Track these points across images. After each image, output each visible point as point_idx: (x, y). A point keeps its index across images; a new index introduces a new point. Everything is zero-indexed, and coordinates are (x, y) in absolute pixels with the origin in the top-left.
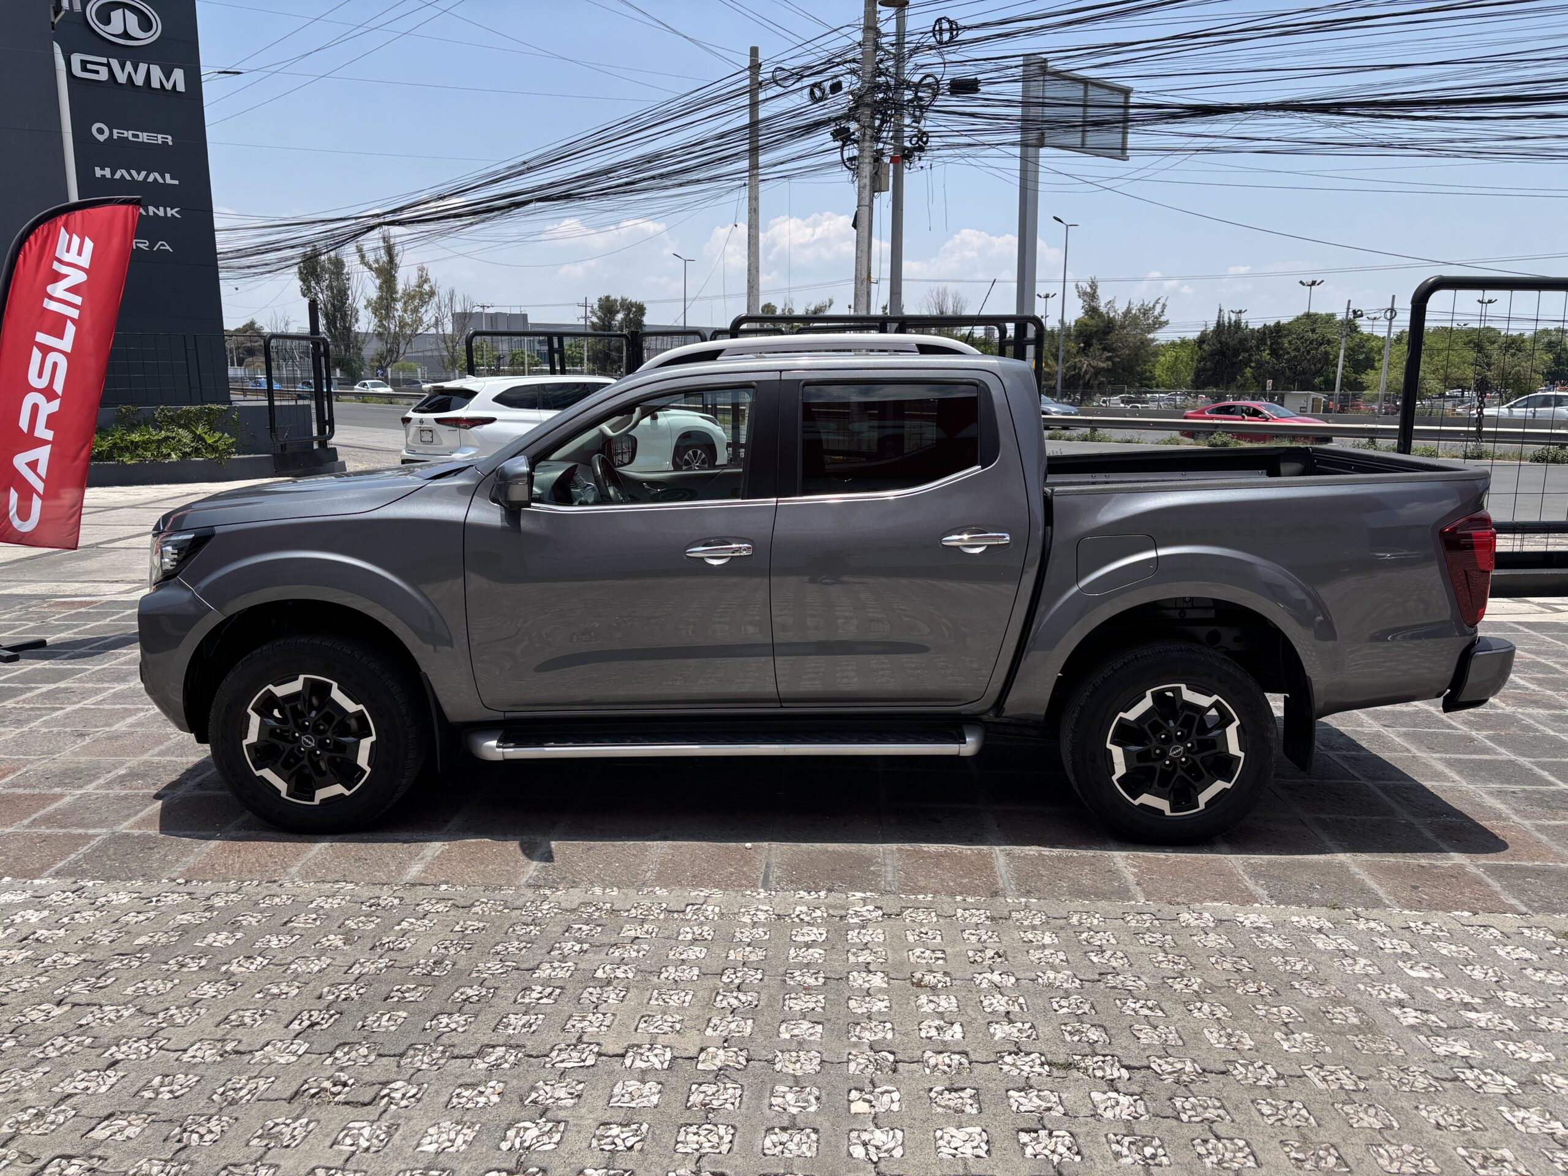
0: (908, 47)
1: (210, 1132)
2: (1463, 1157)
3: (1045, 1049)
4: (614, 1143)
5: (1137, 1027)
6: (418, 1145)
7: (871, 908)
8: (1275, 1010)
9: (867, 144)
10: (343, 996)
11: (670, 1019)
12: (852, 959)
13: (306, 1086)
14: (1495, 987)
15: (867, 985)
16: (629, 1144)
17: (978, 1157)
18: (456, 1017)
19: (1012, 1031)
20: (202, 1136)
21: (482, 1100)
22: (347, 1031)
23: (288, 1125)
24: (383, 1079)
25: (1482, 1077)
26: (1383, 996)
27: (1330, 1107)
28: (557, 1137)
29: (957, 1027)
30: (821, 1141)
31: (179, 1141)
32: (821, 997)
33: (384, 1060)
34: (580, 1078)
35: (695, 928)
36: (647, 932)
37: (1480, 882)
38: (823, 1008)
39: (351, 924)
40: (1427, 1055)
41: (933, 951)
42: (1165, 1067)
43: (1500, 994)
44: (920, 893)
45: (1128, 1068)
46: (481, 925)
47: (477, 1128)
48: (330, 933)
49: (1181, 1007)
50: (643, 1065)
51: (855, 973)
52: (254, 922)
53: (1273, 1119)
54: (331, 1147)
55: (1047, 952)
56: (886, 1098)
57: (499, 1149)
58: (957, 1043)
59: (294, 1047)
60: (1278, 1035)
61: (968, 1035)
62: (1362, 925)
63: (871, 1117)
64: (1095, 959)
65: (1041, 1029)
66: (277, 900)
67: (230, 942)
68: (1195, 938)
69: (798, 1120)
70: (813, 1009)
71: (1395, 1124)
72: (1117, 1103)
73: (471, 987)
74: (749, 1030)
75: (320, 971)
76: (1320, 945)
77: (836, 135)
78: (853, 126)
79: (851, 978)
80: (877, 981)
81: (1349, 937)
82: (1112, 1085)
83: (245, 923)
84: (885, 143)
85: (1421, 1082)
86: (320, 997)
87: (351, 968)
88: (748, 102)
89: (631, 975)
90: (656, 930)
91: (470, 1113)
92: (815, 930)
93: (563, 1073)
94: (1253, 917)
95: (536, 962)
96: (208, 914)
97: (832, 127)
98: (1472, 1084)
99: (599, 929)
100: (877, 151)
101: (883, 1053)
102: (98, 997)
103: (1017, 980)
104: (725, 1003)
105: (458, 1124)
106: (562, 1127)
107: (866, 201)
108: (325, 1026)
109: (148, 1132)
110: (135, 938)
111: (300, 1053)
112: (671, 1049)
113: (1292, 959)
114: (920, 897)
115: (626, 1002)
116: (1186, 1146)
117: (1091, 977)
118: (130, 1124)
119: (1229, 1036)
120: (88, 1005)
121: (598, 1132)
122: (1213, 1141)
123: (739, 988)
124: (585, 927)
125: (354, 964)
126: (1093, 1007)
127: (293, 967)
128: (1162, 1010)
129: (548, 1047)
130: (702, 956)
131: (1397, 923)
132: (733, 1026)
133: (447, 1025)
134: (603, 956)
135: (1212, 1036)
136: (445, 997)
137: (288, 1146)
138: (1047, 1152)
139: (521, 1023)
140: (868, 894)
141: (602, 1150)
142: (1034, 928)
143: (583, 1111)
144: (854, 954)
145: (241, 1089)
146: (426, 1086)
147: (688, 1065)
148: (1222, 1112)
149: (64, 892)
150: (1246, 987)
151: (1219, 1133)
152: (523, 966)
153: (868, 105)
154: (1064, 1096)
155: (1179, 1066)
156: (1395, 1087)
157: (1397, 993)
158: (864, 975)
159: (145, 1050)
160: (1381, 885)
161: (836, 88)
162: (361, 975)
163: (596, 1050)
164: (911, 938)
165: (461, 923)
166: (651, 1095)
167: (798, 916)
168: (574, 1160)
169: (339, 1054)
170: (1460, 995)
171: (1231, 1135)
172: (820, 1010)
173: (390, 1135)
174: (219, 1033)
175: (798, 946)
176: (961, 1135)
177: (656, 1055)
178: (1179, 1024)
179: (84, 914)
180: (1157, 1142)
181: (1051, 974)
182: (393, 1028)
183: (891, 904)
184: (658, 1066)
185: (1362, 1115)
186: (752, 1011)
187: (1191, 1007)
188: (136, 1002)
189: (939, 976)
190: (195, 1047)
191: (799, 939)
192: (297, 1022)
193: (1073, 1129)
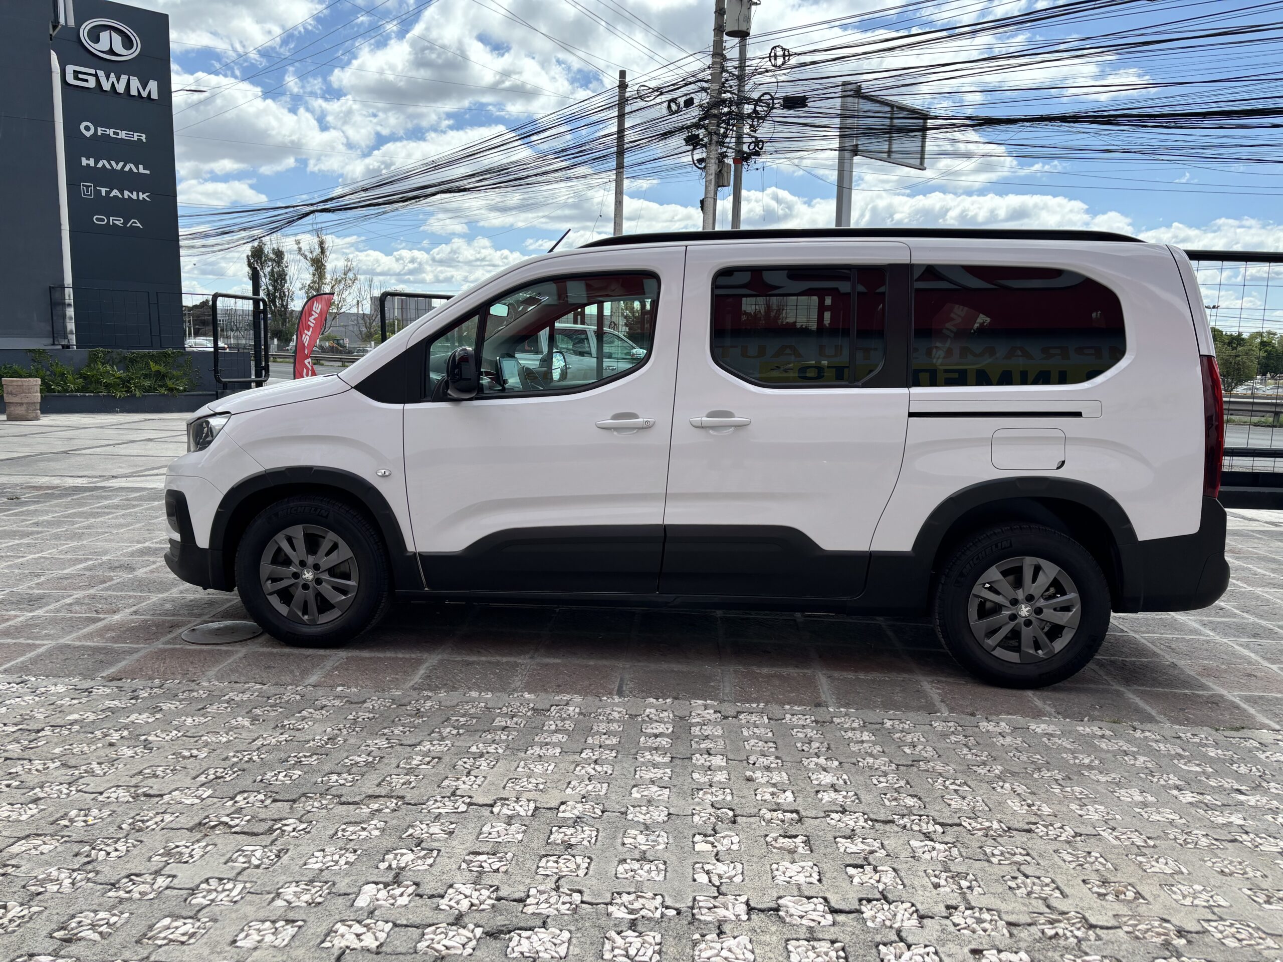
0: (748, 70)
1: (116, 850)
2: (1249, 896)
3: (867, 809)
4: (481, 866)
5: (947, 796)
6: (305, 864)
7: (712, 711)
8: (1068, 789)
9: (713, 147)
10: (246, 759)
11: (535, 781)
12: (694, 745)
13: (207, 820)
14: (1259, 779)
15: (708, 764)
16: (495, 867)
17: (811, 883)
18: (345, 775)
19: (840, 798)
20: (108, 854)
21: (364, 834)
22: (247, 782)
23: (187, 847)
24: (276, 817)
25: (1258, 839)
26: (1162, 782)
27: (1125, 857)
28: (430, 861)
29: (789, 794)
30: (668, 869)
31: (87, 856)
32: (668, 771)
33: (279, 804)
34: (453, 820)
35: (558, 722)
36: (516, 724)
37: (1238, 707)
38: (670, 778)
39: (258, 711)
40: (1207, 823)
41: (766, 742)
42: (974, 824)
43: (1265, 784)
44: (753, 702)
45: (942, 825)
46: (371, 715)
47: (359, 852)
48: (238, 716)
49: (985, 785)
50: (510, 813)
51: (698, 755)
52: (172, 707)
53: (1074, 864)
54: (225, 863)
55: (865, 745)
56: (726, 841)
57: (378, 868)
58: (790, 804)
59: (200, 792)
60: (1074, 807)
61: (798, 799)
62: (1138, 734)
63: (714, 854)
64: (908, 751)
65: (862, 797)
66: (195, 694)
67: (150, 720)
68: (995, 740)
69: (648, 855)
70: (661, 778)
71: (1184, 870)
72: (934, 849)
73: (359, 756)
74: (604, 791)
75: (227, 742)
76: (1103, 746)
77: (688, 140)
78: (701, 133)
79: (694, 758)
80: (718, 761)
81: (1128, 741)
82: (928, 836)
83: (164, 708)
84: (728, 147)
85: (1204, 842)
86: (224, 760)
87: (254, 741)
88: (616, 114)
89: (500, 751)
90: (524, 722)
91: (352, 844)
92: (662, 726)
93: (438, 817)
94: (1043, 726)
95: (418, 741)
96: (133, 701)
97: (685, 134)
98: (1249, 844)
99: (475, 721)
100: (721, 154)
101: (724, 810)
102: (28, 754)
103: (840, 763)
104: (583, 772)
105: (341, 849)
106: (435, 853)
107: (712, 194)
108: (228, 779)
109: (60, 849)
110: (67, 715)
111: (204, 796)
112: (535, 801)
113: (1081, 756)
114: (754, 705)
115: (495, 769)
116: (997, 881)
117: (905, 763)
118: (45, 843)
119: (1029, 806)
120: (19, 759)
121: (467, 858)
122: (1021, 878)
123: (596, 762)
124: (461, 719)
125: (258, 738)
126: (908, 783)
127: (203, 738)
128: (969, 787)
129: (425, 798)
130: (564, 740)
131: (1167, 734)
132: (590, 788)
133: (337, 781)
134: (477, 737)
135: (1014, 805)
136: (336, 762)
137: (187, 862)
138: (872, 881)
139: (402, 781)
140: (709, 702)
141: (471, 871)
142: (854, 729)
143: (455, 843)
144: (697, 742)
145: (148, 821)
146: (314, 823)
147: (549, 813)
148: (1028, 858)
149: (9, 683)
150: (1042, 774)
151: (1027, 872)
152: (405, 742)
153: (715, 116)
154: (886, 843)
155: (987, 824)
156: (1181, 845)
157: (1174, 780)
158: (706, 756)
159: (65, 791)
160: (1153, 708)
161: (689, 103)
162: (263, 745)
163: (468, 800)
164: (745, 733)
165: (354, 713)
166: (515, 832)
167: (648, 716)
168: (445, 877)
169: (239, 798)
170: (1229, 783)
171: (1038, 874)
172: (667, 779)
173: (278, 856)
174: (134, 781)
175: (649, 736)
176: (795, 868)
177: (521, 806)
178: (985, 796)
179: (26, 698)
180: (971, 877)
181: (870, 760)
182: (289, 782)
183: (730, 710)
184: (523, 813)
185: (1154, 863)
186: (607, 779)
187: (995, 785)
188: (63, 758)
189: (772, 758)
190: (110, 791)
191: (649, 731)
192: (204, 776)
193: (895, 866)
